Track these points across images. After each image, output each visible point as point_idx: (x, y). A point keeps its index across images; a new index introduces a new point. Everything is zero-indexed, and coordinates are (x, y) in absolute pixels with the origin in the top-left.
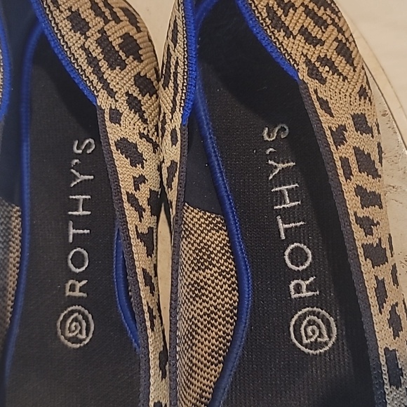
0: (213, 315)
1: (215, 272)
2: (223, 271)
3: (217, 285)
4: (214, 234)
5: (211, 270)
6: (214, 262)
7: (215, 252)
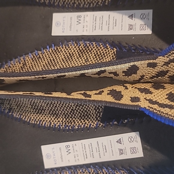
0: (52, 105)
1: (73, 108)
2: (74, 111)
3: (67, 108)
4: (93, 107)
5: (74, 106)
6: (78, 107)
7: (83, 108)
